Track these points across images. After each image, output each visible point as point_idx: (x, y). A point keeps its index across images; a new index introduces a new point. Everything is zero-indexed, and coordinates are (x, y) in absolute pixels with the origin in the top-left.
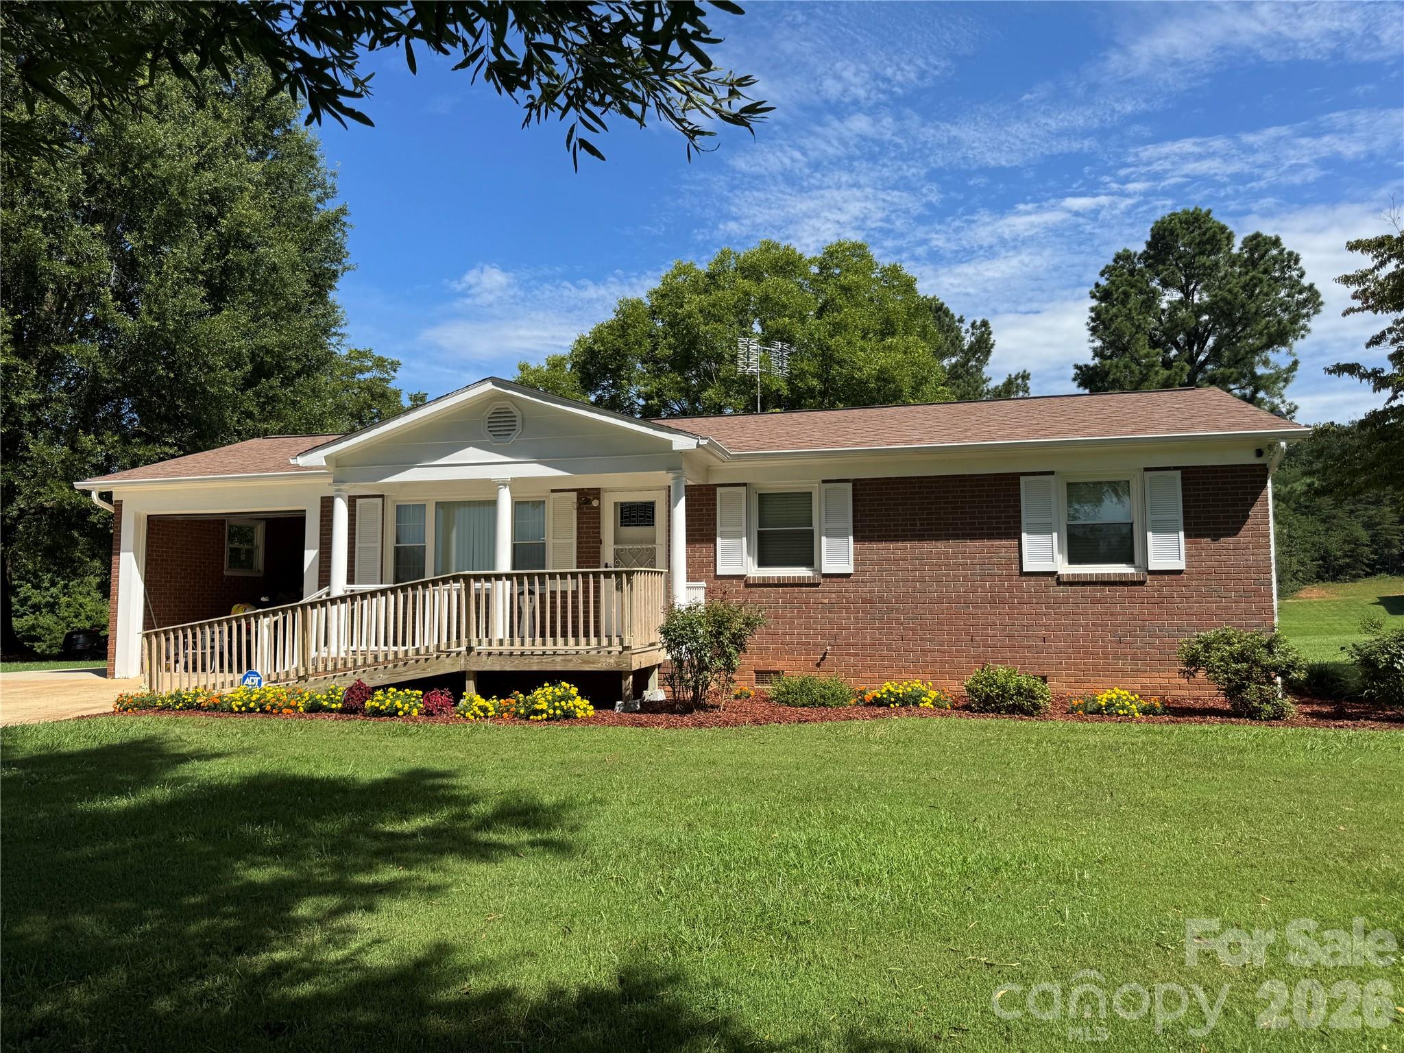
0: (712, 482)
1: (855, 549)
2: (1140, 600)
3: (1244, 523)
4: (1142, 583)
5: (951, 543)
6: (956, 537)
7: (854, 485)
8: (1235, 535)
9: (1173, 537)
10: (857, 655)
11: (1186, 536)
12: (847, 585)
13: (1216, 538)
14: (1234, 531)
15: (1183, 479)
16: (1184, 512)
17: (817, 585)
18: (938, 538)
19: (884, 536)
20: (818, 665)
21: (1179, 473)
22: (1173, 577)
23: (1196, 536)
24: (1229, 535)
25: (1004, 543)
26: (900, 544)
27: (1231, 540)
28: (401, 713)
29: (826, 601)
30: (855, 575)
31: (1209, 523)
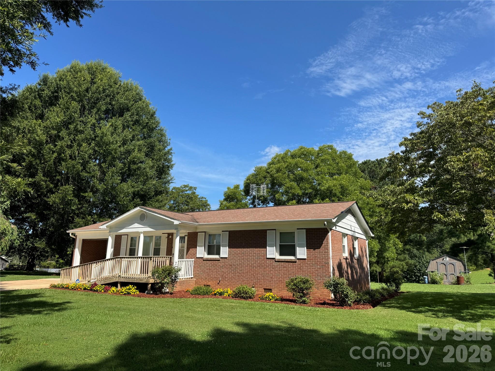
0: (197, 231)
1: (229, 250)
2: (295, 267)
3: (322, 245)
4: (296, 262)
5: (251, 249)
6: (252, 247)
7: (229, 232)
8: (319, 248)
9: (303, 248)
10: (227, 281)
11: (307, 248)
12: (226, 260)
13: (314, 249)
14: (319, 247)
15: (306, 232)
16: (306, 242)
17: (219, 260)
18: (248, 248)
19: (235, 247)
20: (218, 284)
21: (305, 230)
22: (303, 260)
23: (310, 249)
24: (318, 249)
25: (263, 249)
26: (239, 249)
27: (318, 250)
28: (99, 291)
29: (221, 265)
30: (228, 258)
31: (313, 245)
